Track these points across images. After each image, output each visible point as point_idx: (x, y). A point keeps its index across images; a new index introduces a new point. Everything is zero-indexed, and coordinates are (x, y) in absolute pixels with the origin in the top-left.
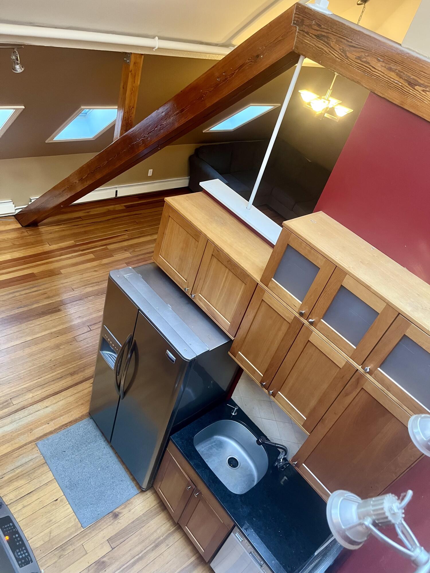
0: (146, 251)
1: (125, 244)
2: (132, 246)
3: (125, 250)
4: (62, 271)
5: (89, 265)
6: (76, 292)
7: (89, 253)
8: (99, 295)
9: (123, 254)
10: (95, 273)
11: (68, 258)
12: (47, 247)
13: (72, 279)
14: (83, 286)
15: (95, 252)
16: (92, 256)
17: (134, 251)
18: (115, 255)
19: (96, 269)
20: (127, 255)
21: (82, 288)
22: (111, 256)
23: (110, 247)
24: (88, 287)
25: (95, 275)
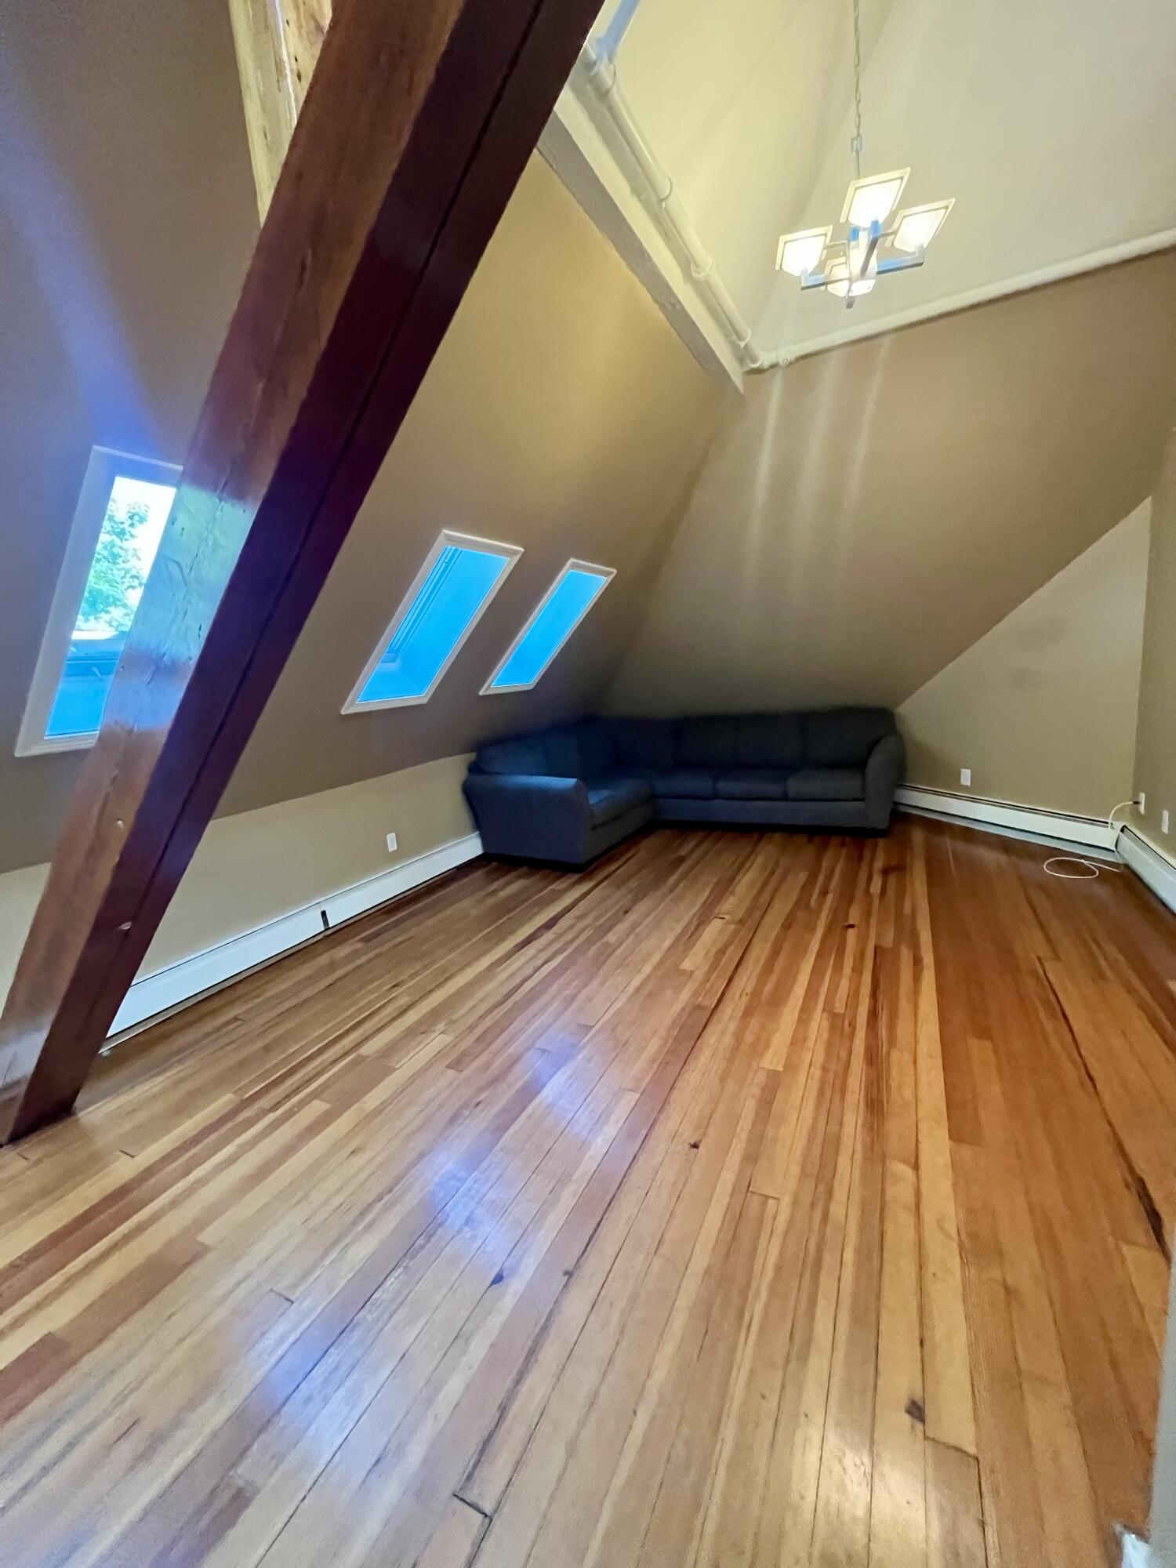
0: (484, 1007)
1: (412, 1017)
2: (436, 1014)
3: (422, 1033)
4: (206, 1237)
5: (318, 1145)
6: (306, 1304)
7: (302, 1104)
8: (423, 1247)
9: (421, 1047)
10: (358, 1161)
11: (221, 1164)
12: (123, 1170)
13: (262, 1249)
14: (328, 1250)
15: (322, 1092)
16: (318, 1107)
17: (452, 1022)
18: (397, 1062)
19: (353, 1146)
20: (437, 1041)
21: (327, 1262)
22: (389, 1071)
23: (369, 1049)
24: (354, 1241)
25: (361, 1169)
